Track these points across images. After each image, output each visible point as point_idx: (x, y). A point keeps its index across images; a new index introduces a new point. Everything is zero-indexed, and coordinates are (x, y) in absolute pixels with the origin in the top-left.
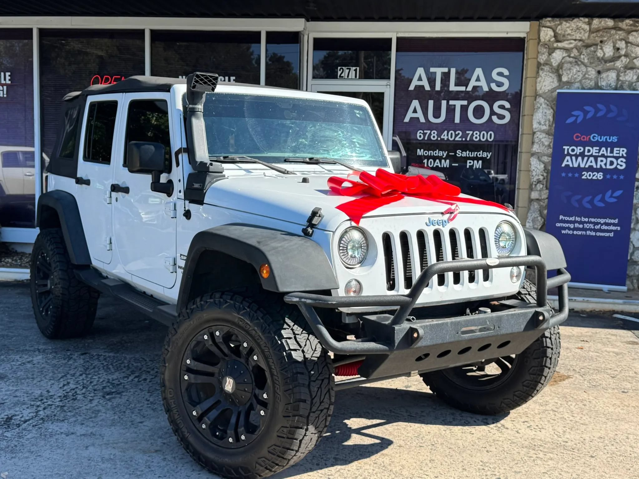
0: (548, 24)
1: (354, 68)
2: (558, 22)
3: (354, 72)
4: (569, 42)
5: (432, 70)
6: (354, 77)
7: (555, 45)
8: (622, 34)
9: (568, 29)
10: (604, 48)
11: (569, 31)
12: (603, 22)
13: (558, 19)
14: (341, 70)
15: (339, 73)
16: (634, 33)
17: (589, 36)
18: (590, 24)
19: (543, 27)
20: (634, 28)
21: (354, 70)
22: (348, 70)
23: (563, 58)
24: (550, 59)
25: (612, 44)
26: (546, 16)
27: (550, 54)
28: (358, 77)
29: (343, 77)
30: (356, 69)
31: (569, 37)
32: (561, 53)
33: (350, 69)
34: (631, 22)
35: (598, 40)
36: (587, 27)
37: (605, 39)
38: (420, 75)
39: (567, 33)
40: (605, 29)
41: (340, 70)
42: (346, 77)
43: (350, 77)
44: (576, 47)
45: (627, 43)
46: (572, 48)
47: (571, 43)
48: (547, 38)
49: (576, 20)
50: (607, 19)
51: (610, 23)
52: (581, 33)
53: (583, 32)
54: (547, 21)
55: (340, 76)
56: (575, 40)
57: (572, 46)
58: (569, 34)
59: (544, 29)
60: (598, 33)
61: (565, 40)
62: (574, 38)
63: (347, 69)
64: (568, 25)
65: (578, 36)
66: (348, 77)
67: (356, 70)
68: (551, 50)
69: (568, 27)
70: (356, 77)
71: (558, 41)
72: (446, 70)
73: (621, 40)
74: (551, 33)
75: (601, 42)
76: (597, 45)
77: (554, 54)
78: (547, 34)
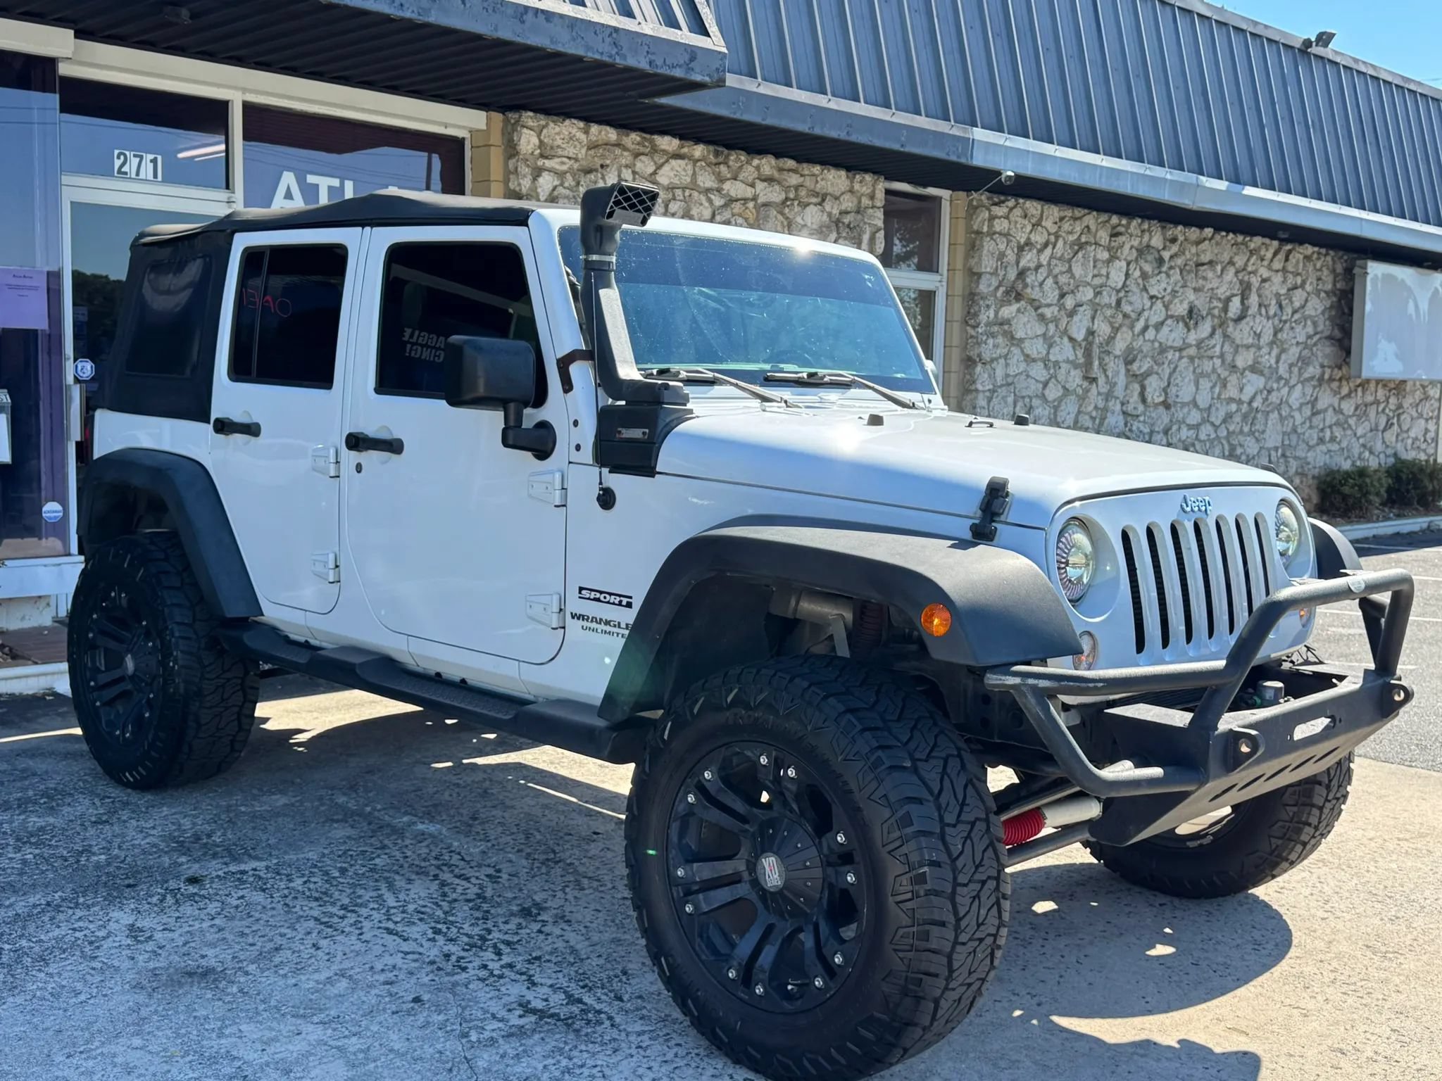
0: (530, 123)
1: (151, 157)
2: (543, 123)
3: (151, 166)
4: (559, 160)
5: (311, 179)
6: (150, 177)
7: (540, 163)
8: (626, 158)
9: (557, 137)
10: (607, 178)
11: (559, 142)
12: (603, 133)
13: (542, 117)
14: (122, 157)
15: (117, 163)
16: (642, 158)
17: (586, 155)
18: (587, 132)
19: (523, 126)
20: (642, 149)
21: (151, 161)
22: (138, 159)
23: (555, 188)
24: (536, 188)
25: (616, 173)
26: (525, 108)
27: (535, 179)
28: (160, 178)
29: (126, 173)
30: (156, 159)
31: (560, 152)
32: (551, 179)
33: (141, 157)
34: (638, 139)
35: (598, 162)
36: (583, 137)
37: (608, 162)
38: (288, 188)
39: (556, 143)
40: (606, 144)
41: (118, 158)
42: (133, 176)
43: (142, 176)
44: (570, 170)
45: (634, 173)
46: (565, 173)
47: (563, 163)
48: (530, 148)
49: (567, 122)
50: (608, 128)
51: (611, 134)
52: (575, 147)
53: (579, 146)
54: (528, 117)
55: (119, 172)
56: (569, 158)
57: (565, 168)
58: (558, 147)
59: (525, 130)
60: (596, 150)
61: (553, 157)
62: (566, 153)
63: (135, 156)
64: (557, 129)
65: (571, 151)
66: (138, 174)
67: (154, 161)
68: (537, 172)
69: (558, 134)
70: (155, 176)
71: (542, 156)
72: (335, 182)
73: (627, 166)
74: (535, 140)
75: (602, 166)
76: (596, 170)
77: (541, 180)
78: (529, 142)
